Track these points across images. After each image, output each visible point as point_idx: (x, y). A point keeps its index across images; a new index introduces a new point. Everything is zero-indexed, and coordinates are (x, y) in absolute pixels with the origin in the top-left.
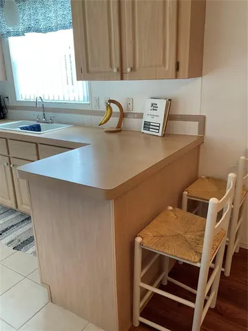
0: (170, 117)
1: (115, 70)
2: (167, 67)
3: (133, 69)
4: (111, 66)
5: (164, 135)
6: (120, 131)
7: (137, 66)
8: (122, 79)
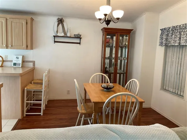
0: (23, 62)
1: (5, 46)
2: (24, 46)
3: (12, 46)
4: (3, 44)
5: (22, 67)
6: (3, 67)
7: (13, 45)
8: (7, 48)
